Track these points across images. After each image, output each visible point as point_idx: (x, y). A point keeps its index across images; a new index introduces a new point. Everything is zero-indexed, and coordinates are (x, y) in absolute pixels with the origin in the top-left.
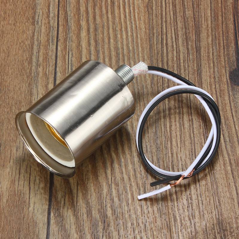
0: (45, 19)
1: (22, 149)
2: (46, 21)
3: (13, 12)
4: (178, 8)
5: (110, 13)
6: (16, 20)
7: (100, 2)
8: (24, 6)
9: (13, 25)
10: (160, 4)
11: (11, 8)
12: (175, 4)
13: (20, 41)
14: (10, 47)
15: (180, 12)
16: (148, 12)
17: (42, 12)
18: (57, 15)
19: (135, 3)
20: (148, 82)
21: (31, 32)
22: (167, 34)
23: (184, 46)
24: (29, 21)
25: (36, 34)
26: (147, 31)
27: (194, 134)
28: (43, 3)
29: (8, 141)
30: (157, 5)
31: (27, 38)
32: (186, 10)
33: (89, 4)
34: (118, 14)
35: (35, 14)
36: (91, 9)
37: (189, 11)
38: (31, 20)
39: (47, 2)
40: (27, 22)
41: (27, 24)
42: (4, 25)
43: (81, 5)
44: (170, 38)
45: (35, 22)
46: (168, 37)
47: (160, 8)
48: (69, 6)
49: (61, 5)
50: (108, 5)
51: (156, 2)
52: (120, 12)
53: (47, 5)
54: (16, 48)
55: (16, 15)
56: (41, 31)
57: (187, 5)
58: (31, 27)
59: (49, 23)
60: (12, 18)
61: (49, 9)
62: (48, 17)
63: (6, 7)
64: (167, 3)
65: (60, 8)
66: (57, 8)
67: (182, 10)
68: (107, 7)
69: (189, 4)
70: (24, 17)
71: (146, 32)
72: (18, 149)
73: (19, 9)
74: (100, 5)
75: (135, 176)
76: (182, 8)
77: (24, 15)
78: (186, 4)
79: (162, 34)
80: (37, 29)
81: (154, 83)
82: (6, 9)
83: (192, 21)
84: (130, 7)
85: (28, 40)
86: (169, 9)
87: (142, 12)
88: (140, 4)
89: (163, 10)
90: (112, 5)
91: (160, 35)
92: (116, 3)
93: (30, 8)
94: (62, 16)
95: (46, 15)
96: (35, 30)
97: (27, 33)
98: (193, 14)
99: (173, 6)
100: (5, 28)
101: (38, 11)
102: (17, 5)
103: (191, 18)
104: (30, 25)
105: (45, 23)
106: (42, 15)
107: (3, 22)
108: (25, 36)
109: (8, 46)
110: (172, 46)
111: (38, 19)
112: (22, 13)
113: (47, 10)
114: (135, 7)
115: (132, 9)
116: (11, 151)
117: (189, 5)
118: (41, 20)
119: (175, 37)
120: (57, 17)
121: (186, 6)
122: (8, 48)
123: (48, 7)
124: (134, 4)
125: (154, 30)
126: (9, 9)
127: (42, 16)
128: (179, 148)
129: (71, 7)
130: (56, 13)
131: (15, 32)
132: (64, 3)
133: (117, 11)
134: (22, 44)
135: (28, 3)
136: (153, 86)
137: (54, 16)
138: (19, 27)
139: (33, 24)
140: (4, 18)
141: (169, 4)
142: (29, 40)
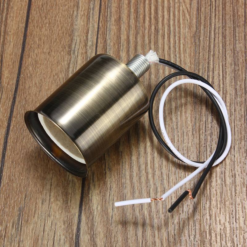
0: (83, 48)
1: (48, 202)
2: (83, 50)
3: (48, 38)
4: (228, 40)
5: (152, 43)
6: (51, 48)
7: (143, 30)
8: (61, 32)
9: (47, 54)
10: (208, 34)
11: (47, 34)
12: (225, 35)
13: (54, 73)
14: (43, 80)
15: (230, 44)
16: (195, 43)
17: (79, 40)
18: (95, 43)
19: (181, 32)
20: (189, 127)
21: (66, 62)
22: (214, 71)
23: (232, 85)
24: (65, 50)
25: (71, 66)
26: (193, 66)
27: (236, 193)
28: (81, 29)
29: (34, 192)
30: (205, 35)
31: (61, 70)
32: (237, 42)
33: (130, 31)
34: (161, 45)
35: (72, 41)
36: (133, 38)
37: (239, 43)
38: (67, 48)
39: (86, 28)
40: (63, 50)
41: (62, 53)
42: (38, 54)
43: (122, 33)
44: (217, 75)
45: (71, 51)
46: (215, 74)
47: (208, 38)
48: (109, 34)
49: (100, 32)
50: (151, 34)
51: (204, 32)
52: (164, 43)
53: (85, 31)
54: (49, 81)
55: (51, 42)
56: (77, 62)
57: (239, 37)
58: (67, 57)
59: (86, 53)
60: (47, 46)
61: (88, 36)
62: (86, 45)
63: (41, 32)
64: (216, 33)
65: (99, 36)
66: (96, 35)
67: (233, 42)
68: (151, 35)
69: (240, 34)
70: (60, 45)
71: (190, 67)
72: (44, 202)
73: (55, 35)
74: (143, 33)
75: (168, 241)
76: (233, 40)
77: (60, 43)
78: (237, 35)
79: (208, 70)
80: (72, 60)
81: (196, 130)
82: (41, 35)
83: (243, 55)
84: (175, 36)
85: (62, 73)
86: (218, 40)
87: (188, 43)
88: (186, 34)
89: (211, 41)
90: (156, 34)
91: (206, 72)
92: (161, 32)
93: (67, 34)
94: (101, 45)
95: (84, 44)
96: (70, 61)
97: (62, 64)
98: (244, 47)
99: (222, 37)
100: (38, 58)
101: (76, 38)
102: (53, 30)
103: (242, 53)
104: (66, 55)
105: (82, 53)
106: (79, 42)
107: (37, 50)
108: (59, 67)
109: (41, 79)
110: (218, 85)
111: (75, 47)
112: (58, 40)
113: (85, 37)
114: (181, 36)
115: (178, 39)
116: (36, 204)
117: (241, 37)
118: (78, 49)
119: (223, 74)
120: (95, 46)
121: (237, 38)
122: (40, 82)
123: (87, 33)
124: (179, 33)
125: (200, 65)
126: (45, 34)
127: (80, 44)
128: (219, 210)
129: (111, 35)
130: (95, 41)
131: (49, 63)
132: (104, 29)
133: (160, 41)
134: (56, 77)
135: (65, 29)
136: (194, 132)
137: (92, 45)
138: (54, 57)
139: (69, 53)
140: (39, 45)
141: (219, 34)
142: (64, 72)
